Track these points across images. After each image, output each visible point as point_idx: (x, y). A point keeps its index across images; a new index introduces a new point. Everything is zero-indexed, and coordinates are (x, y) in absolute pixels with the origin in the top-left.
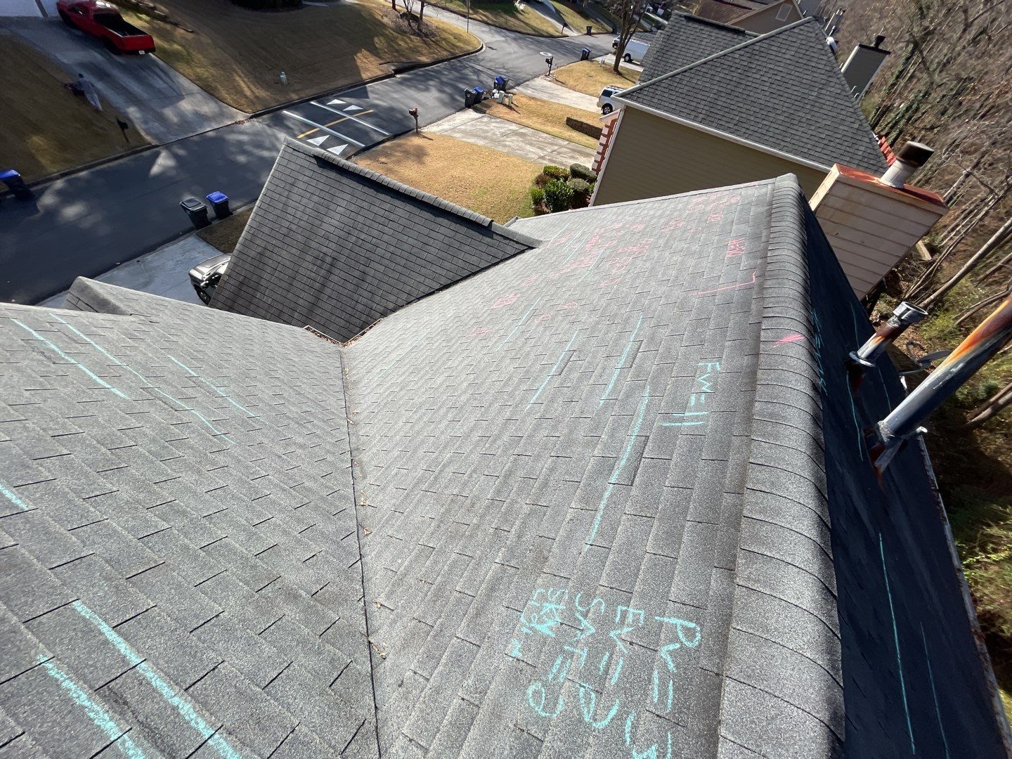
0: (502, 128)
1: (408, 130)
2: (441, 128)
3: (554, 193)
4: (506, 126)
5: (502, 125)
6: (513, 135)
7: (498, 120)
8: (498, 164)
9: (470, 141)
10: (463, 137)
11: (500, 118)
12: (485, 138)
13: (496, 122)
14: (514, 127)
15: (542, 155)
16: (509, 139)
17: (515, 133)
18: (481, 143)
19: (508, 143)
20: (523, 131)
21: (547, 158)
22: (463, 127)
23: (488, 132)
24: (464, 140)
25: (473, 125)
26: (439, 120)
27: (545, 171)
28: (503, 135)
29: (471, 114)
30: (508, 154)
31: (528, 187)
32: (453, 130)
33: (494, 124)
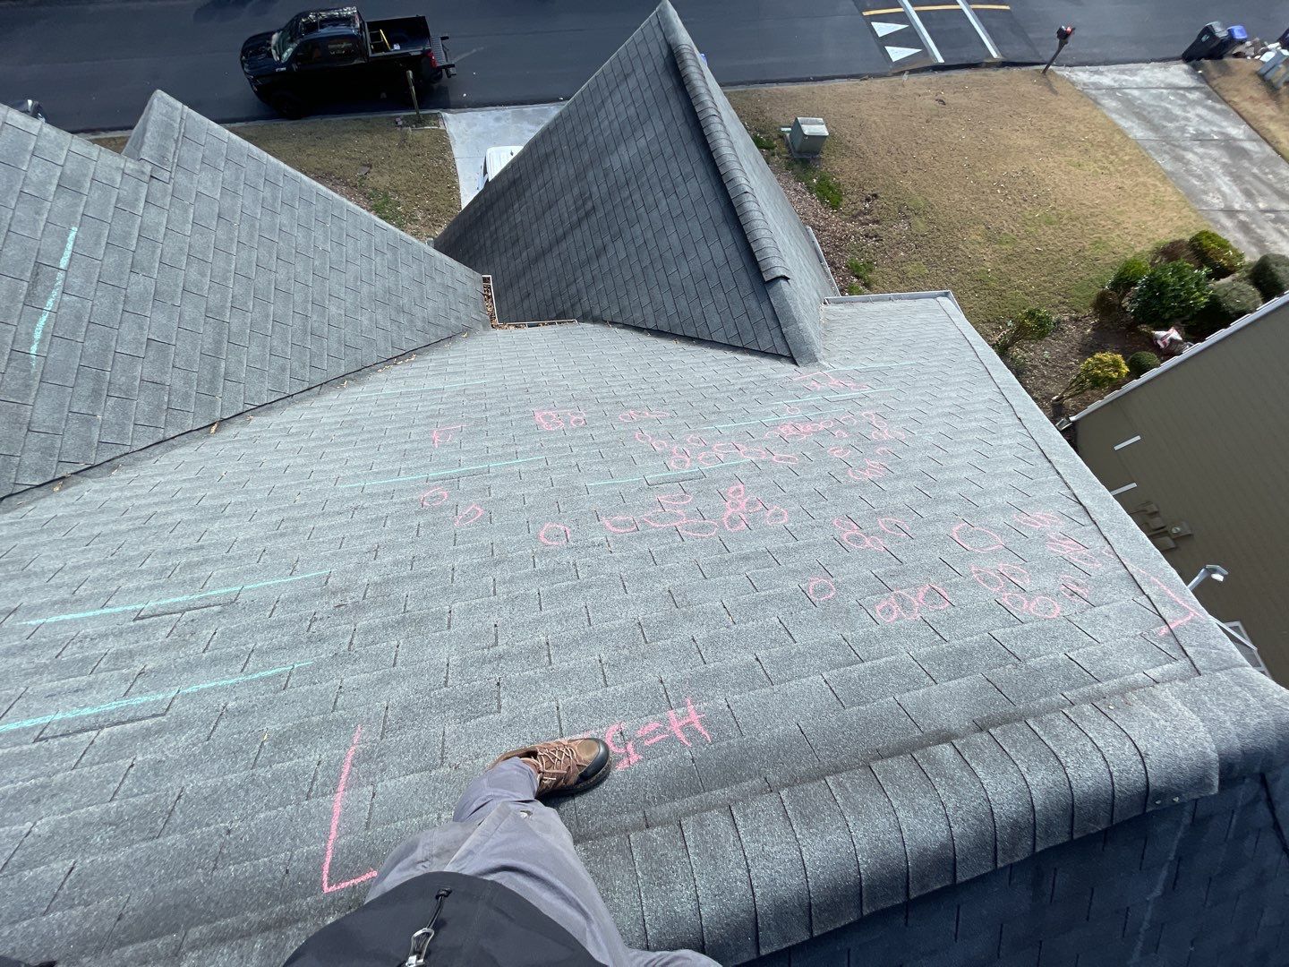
0: (1210, 123)
1: (1034, 60)
2: (1095, 78)
3: (1163, 285)
4: (1224, 124)
5: (1216, 118)
6: (1218, 147)
7: (1218, 106)
8: (1128, 183)
9: (1124, 123)
10: (1116, 111)
11: (1227, 102)
12: (1155, 128)
13: (1211, 109)
14: (1237, 131)
15: (1237, 207)
16: (1200, 150)
17: (1229, 145)
18: (1138, 132)
19: (1190, 156)
20: (1248, 145)
21: (1242, 217)
22: (1136, 93)
23: (1174, 118)
24: (1114, 116)
25: (1160, 97)
26: (1106, 63)
27: (1195, 239)
28: (1201, 139)
29: (1178, 74)
30: (1166, 177)
31: (1138, 250)
32: (1111, 90)
33: (1203, 112)
